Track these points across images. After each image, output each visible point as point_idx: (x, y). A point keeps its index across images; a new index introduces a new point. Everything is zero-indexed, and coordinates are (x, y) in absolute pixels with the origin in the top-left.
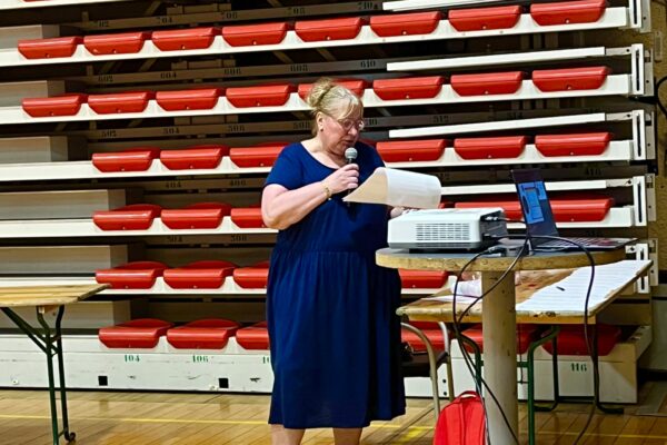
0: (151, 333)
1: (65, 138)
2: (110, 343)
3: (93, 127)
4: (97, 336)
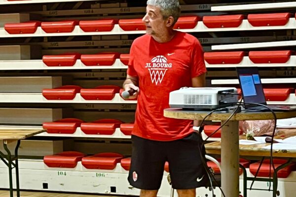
0: (73, 159)
1: (29, 47)
2: (50, 164)
3: (46, 40)
4: (43, 160)
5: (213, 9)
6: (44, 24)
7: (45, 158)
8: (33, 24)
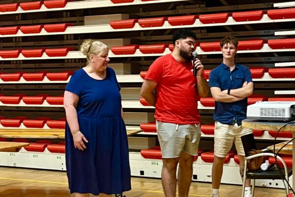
1: (130, 64)
2: (145, 156)
3: (143, 59)
4: (140, 153)
5: (277, 33)
6: (141, 47)
7: (142, 151)
8: (133, 47)
